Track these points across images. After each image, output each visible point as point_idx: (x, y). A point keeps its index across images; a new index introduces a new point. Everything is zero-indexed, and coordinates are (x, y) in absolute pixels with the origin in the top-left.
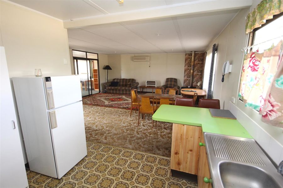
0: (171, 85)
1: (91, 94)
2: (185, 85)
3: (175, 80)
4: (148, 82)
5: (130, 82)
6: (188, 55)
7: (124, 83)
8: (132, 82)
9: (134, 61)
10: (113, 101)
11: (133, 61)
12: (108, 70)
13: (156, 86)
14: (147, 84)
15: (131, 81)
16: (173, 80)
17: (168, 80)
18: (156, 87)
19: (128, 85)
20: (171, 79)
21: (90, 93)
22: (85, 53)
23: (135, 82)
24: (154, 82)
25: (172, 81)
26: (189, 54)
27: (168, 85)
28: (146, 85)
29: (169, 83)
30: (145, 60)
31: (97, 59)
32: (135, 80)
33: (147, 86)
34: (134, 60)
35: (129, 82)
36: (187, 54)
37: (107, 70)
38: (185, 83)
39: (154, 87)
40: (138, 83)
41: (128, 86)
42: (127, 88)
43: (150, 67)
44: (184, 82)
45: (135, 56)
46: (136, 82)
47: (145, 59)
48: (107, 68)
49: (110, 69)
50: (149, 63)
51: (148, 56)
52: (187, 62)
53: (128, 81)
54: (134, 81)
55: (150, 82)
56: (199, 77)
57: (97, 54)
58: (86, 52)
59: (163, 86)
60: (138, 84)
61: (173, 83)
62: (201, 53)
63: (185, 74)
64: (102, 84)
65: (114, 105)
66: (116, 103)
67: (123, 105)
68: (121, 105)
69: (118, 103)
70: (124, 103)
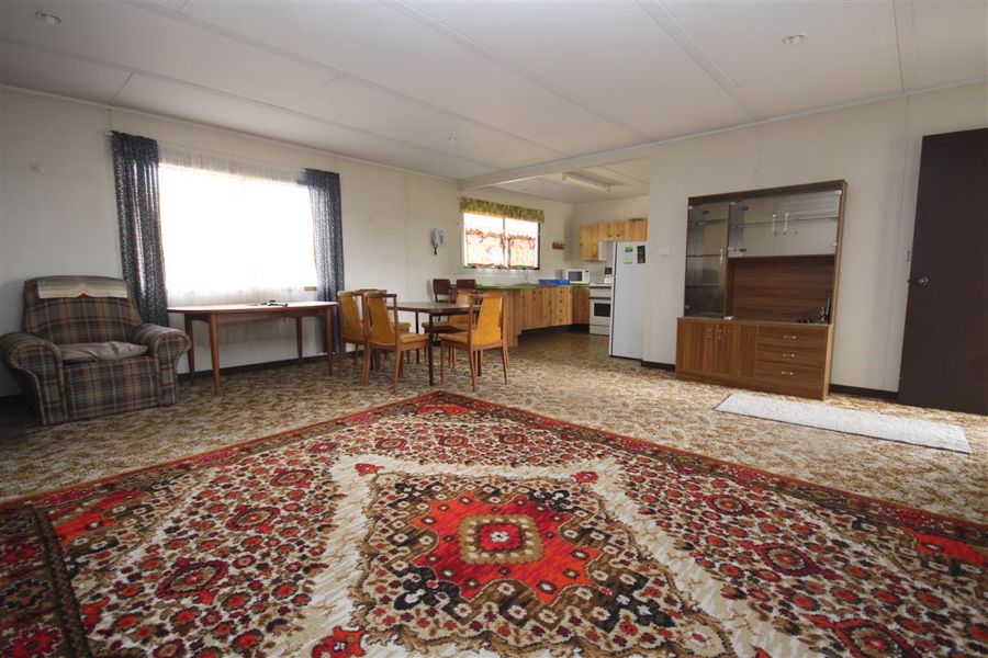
65: (551, 439)
66: (532, 460)
67: (493, 437)
68: (501, 438)
69: (513, 465)
70: (474, 448)
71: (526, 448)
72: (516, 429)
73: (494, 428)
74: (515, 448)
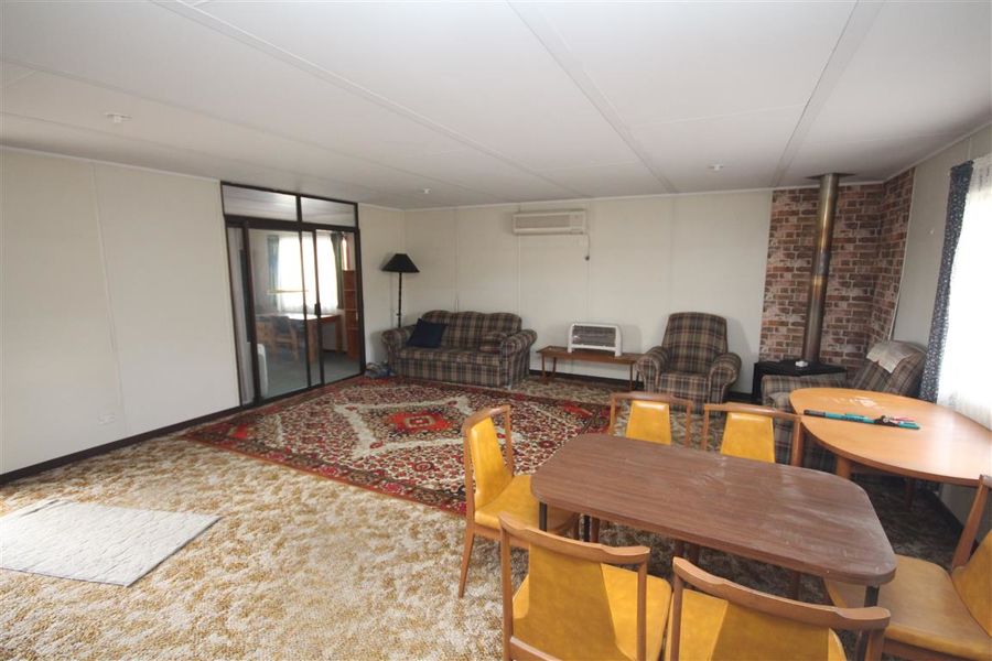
0: (697, 347)
1: (319, 382)
2: (765, 348)
3: (718, 325)
4: (577, 330)
5: (495, 328)
6: (786, 199)
7: (472, 333)
8: (504, 329)
9: (518, 234)
10: (401, 431)
11: (513, 233)
12: (403, 274)
13: (617, 350)
14: (574, 342)
15: (500, 324)
16: (706, 324)
17: (676, 323)
18: (618, 354)
19: (487, 342)
20: (697, 318)
21: (316, 381)
22: (294, 198)
23: (519, 330)
24: (611, 331)
25: (700, 328)
26: (791, 192)
27: (677, 347)
28: (571, 347)
29: (684, 337)
30: (568, 226)
31: (352, 224)
32: (520, 320)
33: (576, 351)
34: (516, 230)
35: (490, 328)
36: (782, 192)
37: (398, 274)
38: (768, 342)
39: (607, 357)
40: (532, 335)
41: (487, 348)
42: (479, 360)
43: (587, 258)
44: (764, 336)
45: (520, 212)
46: (524, 327)
47: (564, 221)
48: (400, 265)
49: (412, 269)
50: (586, 243)
51: (582, 210)
52: (781, 234)
53: (486, 323)
54: (515, 325)
55: (588, 330)
56: (847, 313)
57: (352, 207)
58: (299, 196)
59: (656, 352)
60: (534, 341)
61: (704, 339)
62: (863, 187)
63: (770, 295)
64: (373, 337)
65: (393, 470)
66: (408, 451)
67: (440, 467)
68: (433, 467)
69: (419, 447)
70: (449, 455)
71: (412, 460)
72: (424, 478)
73: (443, 476)
74: (421, 459)
